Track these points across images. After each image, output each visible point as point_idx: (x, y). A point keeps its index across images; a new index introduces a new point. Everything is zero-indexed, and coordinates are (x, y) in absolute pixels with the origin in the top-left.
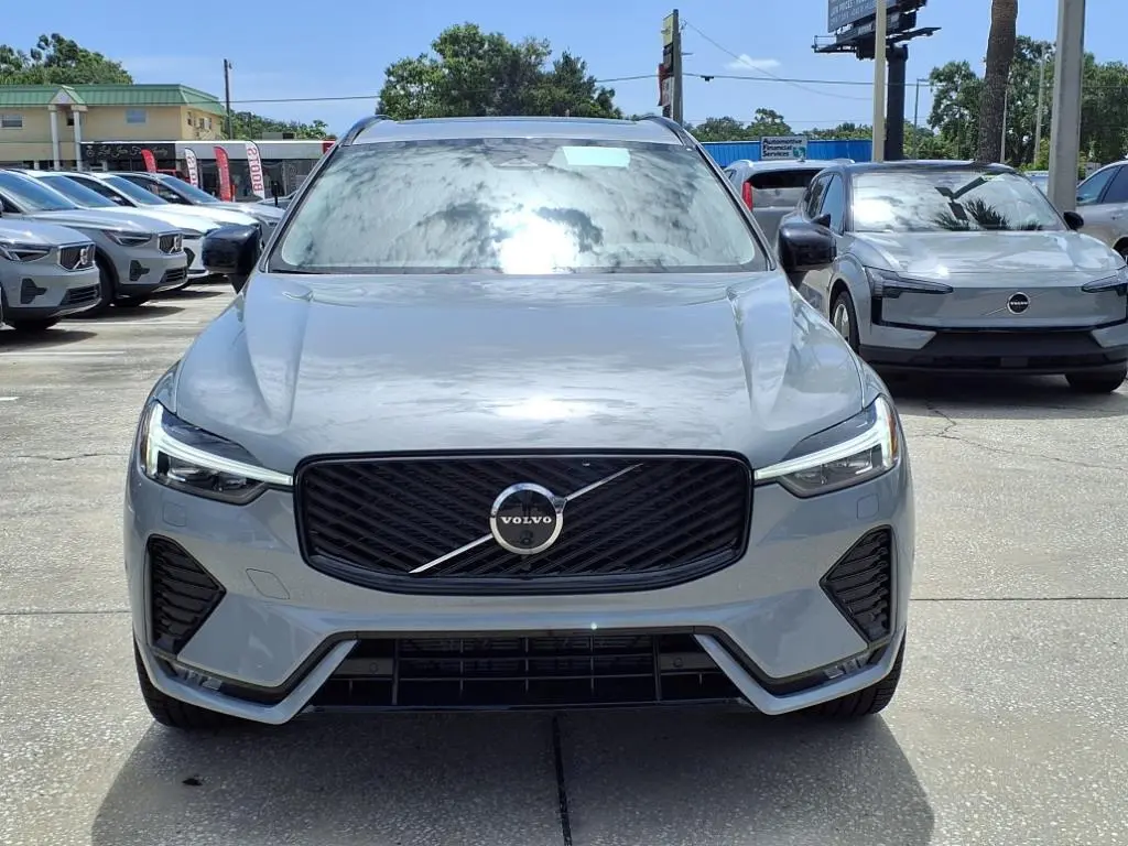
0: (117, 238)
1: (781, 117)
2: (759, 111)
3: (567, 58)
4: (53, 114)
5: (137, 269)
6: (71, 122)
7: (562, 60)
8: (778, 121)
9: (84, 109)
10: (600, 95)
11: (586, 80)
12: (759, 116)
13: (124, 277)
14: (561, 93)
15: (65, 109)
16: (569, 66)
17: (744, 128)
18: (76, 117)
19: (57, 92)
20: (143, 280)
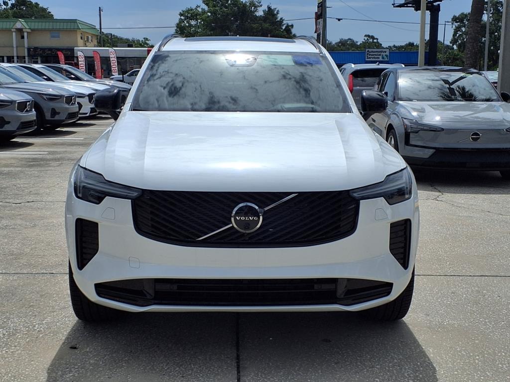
0: (45, 97)
1: (377, 39)
2: (366, 36)
3: (269, 8)
4: (14, 34)
5: (54, 112)
6: (23, 37)
7: (267, 10)
8: (375, 41)
9: (29, 31)
10: (286, 27)
11: (279, 19)
12: (366, 38)
13: (48, 116)
14: (267, 25)
15: (20, 31)
16: (270, 13)
17: (359, 44)
18: (25, 34)
19: (16, 22)
20: (57, 118)
